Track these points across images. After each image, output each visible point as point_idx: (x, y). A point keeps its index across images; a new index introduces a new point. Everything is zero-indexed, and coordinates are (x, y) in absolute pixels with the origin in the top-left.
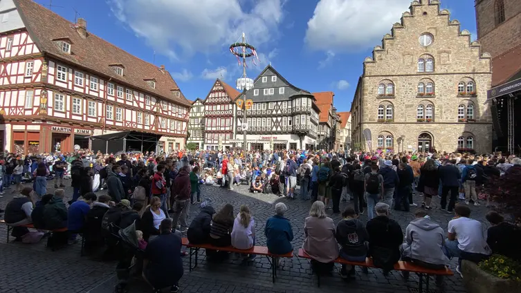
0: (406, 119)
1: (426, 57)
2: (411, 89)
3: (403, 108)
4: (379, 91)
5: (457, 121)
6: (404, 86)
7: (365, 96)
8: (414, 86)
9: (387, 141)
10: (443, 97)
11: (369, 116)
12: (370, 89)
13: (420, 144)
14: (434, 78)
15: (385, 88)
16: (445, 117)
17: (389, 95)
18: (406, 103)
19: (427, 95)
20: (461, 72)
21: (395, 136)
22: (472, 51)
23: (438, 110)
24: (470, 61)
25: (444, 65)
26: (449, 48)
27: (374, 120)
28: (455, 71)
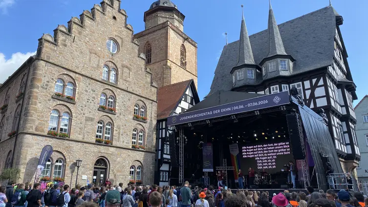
0: (84, 136)
1: (111, 65)
2: (94, 98)
3: (83, 120)
4: (56, 88)
5: (131, 147)
6: (86, 91)
7: (35, 90)
8: (97, 95)
9: (56, 166)
10: (122, 117)
11: (37, 123)
12: (44, 80)
13: (95, 173)
14: (117, 92)
15: (64, 86)
16: (121, 140)
17: (68, 98)
18: (86, 115)
19: (108, 109)
20: (138, 94)
21: (68, 160)
22: (146, 76)
23: (116, 131)
24: (145, 86)
25: (126, 80)
26: (131, 65)
27: (43, 131)
28: (133, 90)
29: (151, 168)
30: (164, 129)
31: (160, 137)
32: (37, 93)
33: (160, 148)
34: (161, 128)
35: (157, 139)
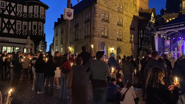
3: (112, 31)
5: (129, 42)
10: (125, 28)
11: (98, 32)
12: (98, 13)
14: (123, 17)
15: (105, 16)
16: (126, 39)
18: (113, 28)
20: (131, 17)
21: (108, 48)
22: (134, 8)
23: (124, 35)
24: (133, 12)
25: (126, 11)
26: (128, 2)
27: (100, 36)
28: (129, 15)
29: (137, 51)
30: (142, 33)
31: (140, 37)
32: (97, 19)
33: (140, 43)
34: (140, 33)
35: (139, 38)
